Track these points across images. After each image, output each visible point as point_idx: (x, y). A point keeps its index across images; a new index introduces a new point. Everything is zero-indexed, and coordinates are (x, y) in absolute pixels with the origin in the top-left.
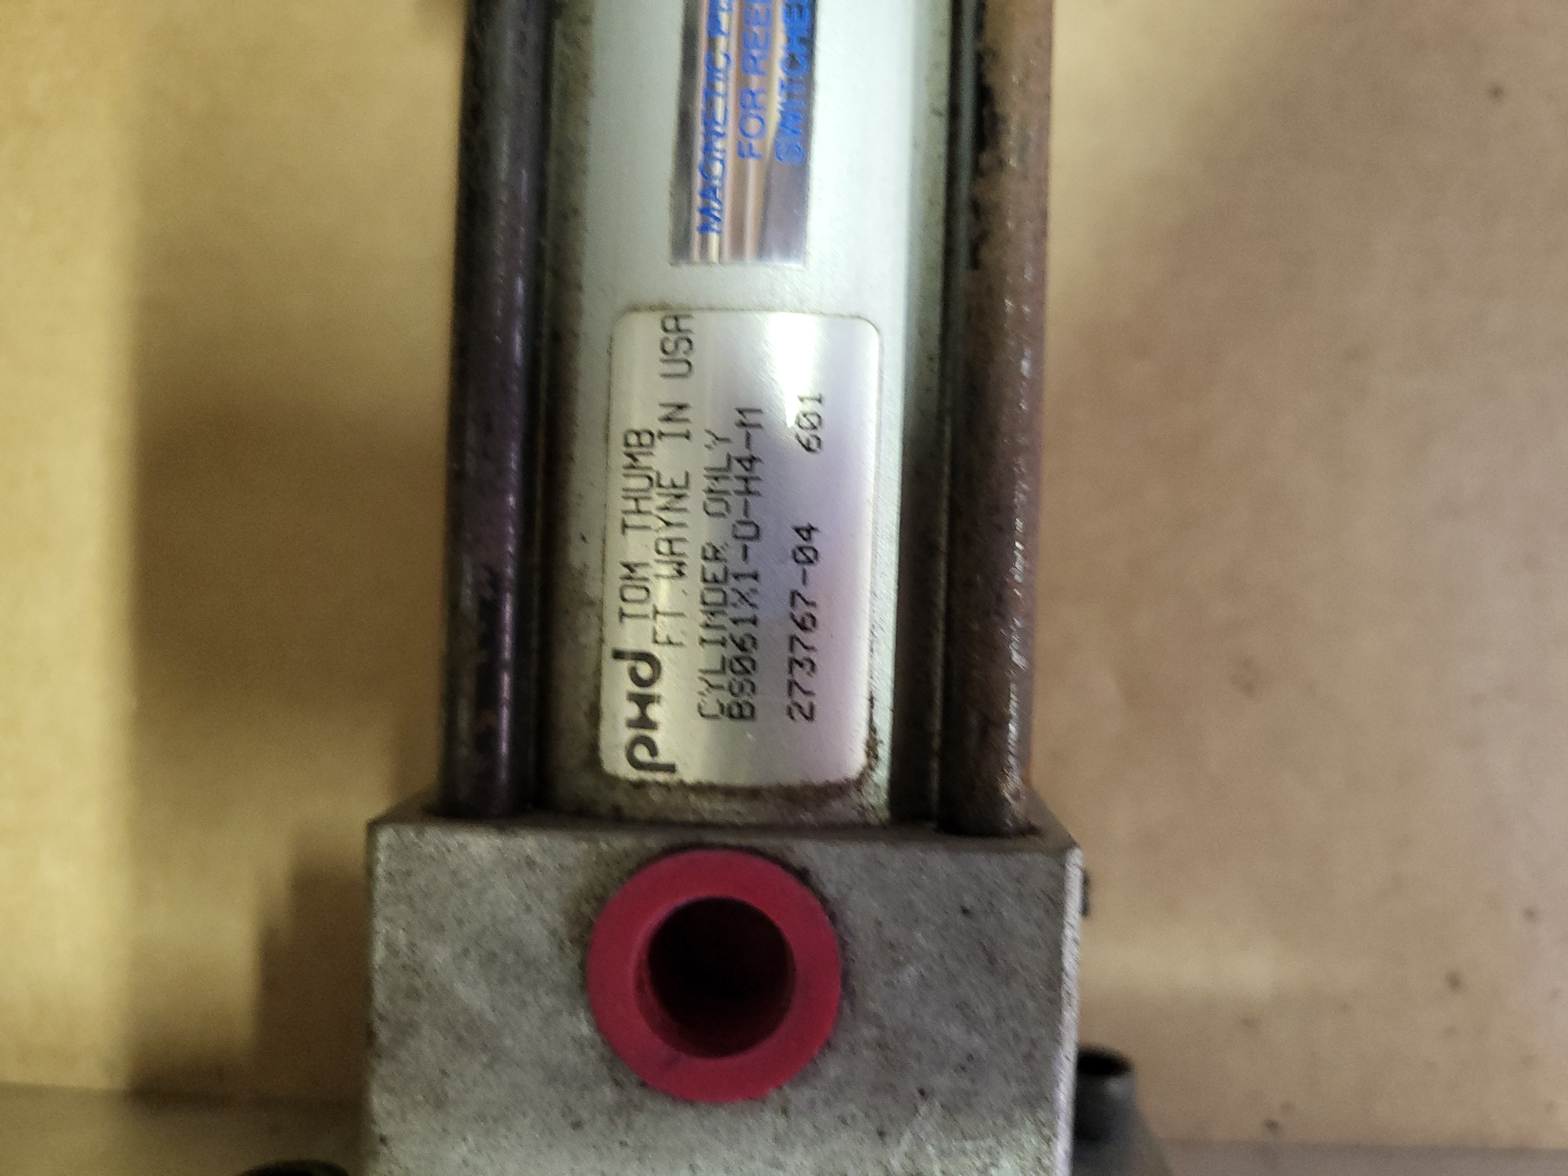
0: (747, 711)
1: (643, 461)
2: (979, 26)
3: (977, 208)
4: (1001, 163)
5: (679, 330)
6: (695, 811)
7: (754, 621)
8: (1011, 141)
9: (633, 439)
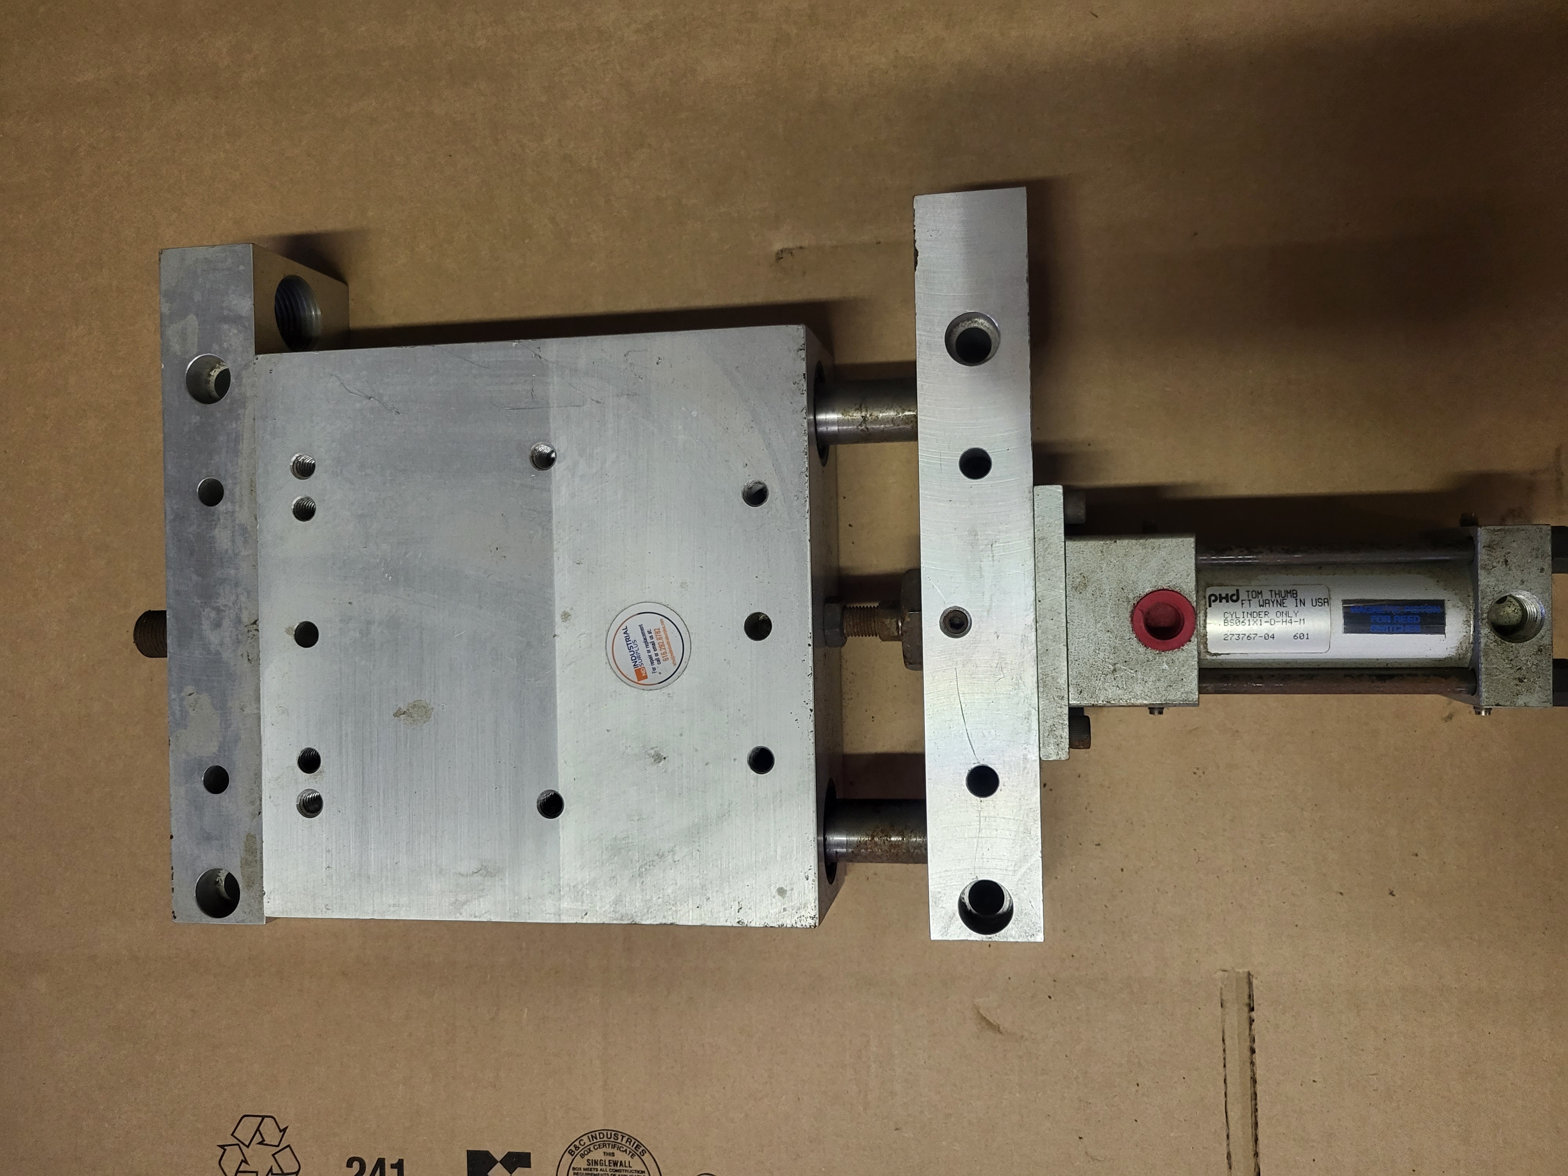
0: (1226, 624)
1: (1289, 595)
2: (1409, 675)
3: (1360, 676)
4: (1373, 682)
5: (1325, 602)
6: (1200, 612)
7: (1249, 625)
8: (1379, 684)
9: (1295, 592)
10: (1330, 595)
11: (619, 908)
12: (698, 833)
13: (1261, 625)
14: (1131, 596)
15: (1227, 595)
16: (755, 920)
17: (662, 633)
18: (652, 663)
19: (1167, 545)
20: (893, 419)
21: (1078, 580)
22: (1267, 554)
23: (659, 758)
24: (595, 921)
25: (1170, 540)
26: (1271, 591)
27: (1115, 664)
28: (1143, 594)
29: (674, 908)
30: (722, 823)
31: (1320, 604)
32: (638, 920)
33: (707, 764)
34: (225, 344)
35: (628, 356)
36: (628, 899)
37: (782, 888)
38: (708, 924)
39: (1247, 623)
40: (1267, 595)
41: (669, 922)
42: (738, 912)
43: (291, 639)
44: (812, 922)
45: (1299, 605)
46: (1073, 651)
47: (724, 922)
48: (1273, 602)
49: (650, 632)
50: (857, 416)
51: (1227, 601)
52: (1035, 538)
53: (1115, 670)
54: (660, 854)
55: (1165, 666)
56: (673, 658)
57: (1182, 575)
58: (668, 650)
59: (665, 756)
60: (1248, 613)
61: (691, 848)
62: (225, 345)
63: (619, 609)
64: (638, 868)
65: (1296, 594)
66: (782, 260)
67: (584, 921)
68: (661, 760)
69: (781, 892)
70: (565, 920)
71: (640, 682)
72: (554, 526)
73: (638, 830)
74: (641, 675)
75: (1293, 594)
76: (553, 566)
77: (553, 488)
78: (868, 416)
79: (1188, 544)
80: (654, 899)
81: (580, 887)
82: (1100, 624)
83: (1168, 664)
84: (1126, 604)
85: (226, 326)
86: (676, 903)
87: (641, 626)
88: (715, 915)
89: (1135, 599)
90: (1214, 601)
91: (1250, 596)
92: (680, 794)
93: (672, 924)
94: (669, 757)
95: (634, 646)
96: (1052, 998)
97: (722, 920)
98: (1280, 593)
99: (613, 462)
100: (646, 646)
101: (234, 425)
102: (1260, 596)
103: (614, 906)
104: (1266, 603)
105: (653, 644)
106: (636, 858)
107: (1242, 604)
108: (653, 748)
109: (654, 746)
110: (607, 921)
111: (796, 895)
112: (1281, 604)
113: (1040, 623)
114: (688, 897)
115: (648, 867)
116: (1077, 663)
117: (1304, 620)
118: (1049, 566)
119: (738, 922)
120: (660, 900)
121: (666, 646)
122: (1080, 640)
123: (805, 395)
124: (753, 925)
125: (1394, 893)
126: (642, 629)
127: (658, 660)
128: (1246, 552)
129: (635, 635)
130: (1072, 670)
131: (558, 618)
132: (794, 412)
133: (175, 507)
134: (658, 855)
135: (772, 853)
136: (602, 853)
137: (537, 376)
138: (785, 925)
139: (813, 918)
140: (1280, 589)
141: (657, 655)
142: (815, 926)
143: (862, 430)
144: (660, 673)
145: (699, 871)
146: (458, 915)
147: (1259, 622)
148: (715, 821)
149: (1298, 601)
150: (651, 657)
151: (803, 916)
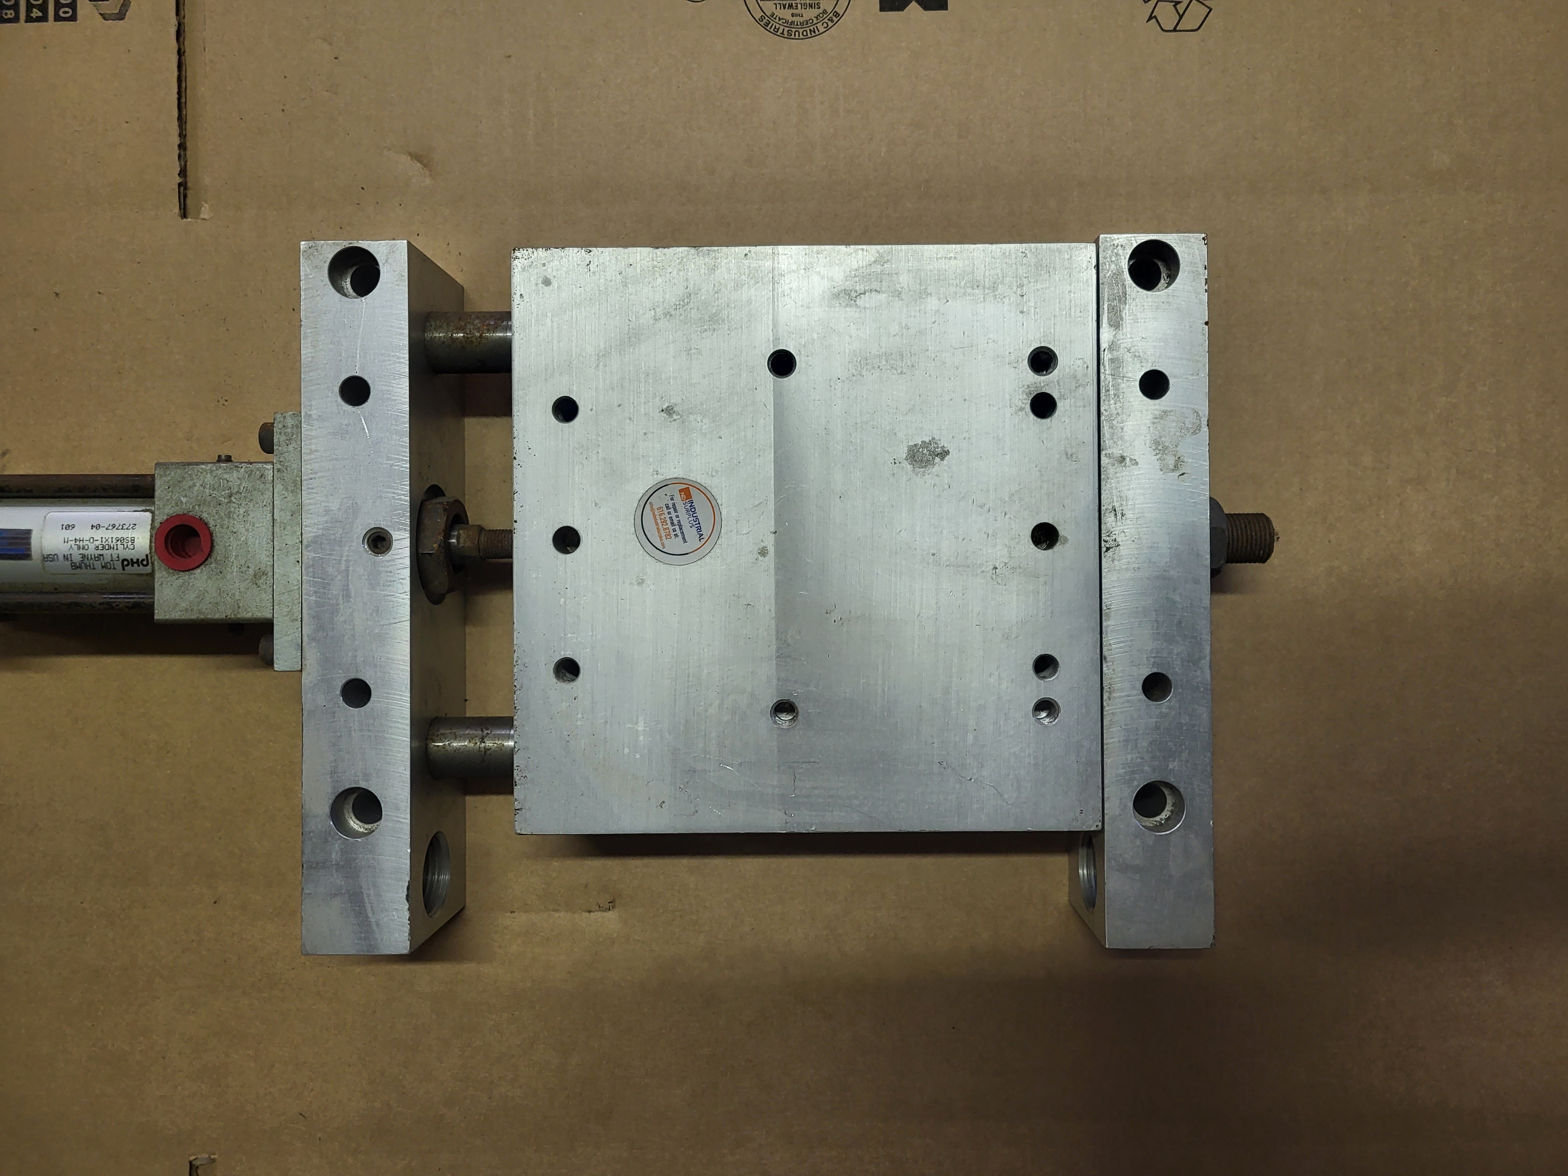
0: (133, 539)
5: (47, 558)
6: (156, 550)
10: (43, 564)
11: (712, 262)
12: (629, 338)
13: (102, 538)
14: (213, 565)
15: (132, 566)
16: (574, 255)
17: (663, 534)
18: (675, 505)
19: (179, 613)
20: (455, 739)
21: (261, 581)
22: (95, 602)
23: (669, 411)
24: (737, 249)
25: (177, 617)
26: (94, 569)
27: (230, 502)
28: (203, 567)
29: (655, 263)
30: (605, 348)
31: (50, 556)
32: (692, 251)
33: (619, 406)
34: (1138, 844)
35: (694, 810)
36: (702, 271)
37: (546, 286)
38: (621, 249)
39: (114, 540)
40: (98, 564)
41: (660, 249)
42: (590, 261)
43: (1062, 532)
44: (517, 254)
45: (69, 556)
46: (269, 515)
47: (604, 251)
48: (91, 558)
49: (676, 535)
50: (489, 744)
51: (132, 560)
52: (301, 621)
53: (230, 496)
54: (668, 317)
55: (184, 500)
56: (652, 509)
57: (167, 584)
58: (658, 517)
59: (662, 413)
60: (113, 549)
61: (637, 323)
62: (1138, 842)
63: (707, 558)
64: (692, 301)
65: (72, 566)
66: (609, 901)
67: (747, 248)
68: (666, 409)
69: (547, 282)
70: (768, 249)
71: (687, 486)
72: (774, 643)
73: (691, 340)
74: (686, 493)
75: (75, 566)
76: (776, 603)
77: (774, 682)
78: (479, 743)
79: (159, 615)
80: (675, 272)
81: (752, 281)
82: (242, 539)
83: (182, 502)
84: (218, 558)
85: (1137, 862)
86: (653, 268)
87: (685, 541)
88: (613, 258)
89: (209, 563)
90: (143, 560)
91: (112, 564)
92: (648, 376)
93: (657, 248)
94: (658, 411)
95: (693, 521)
96: (360, 188)
97: (607, 254)
98: (86, 567)
99: (711, 705)
100: (680, 522)
101: (1129, 757)
102: (103, 565)
103: (717, 264)
104: (98, 557)
105: (672, 524)
106: (693, 311)
107: (118, 557)
108: (675, 420)
109: (673, 423)
110: (724, 249)
111: (532, 279)
112: (84, 556)
113: (298, 541)
114: (641, 274)
115: (681, 303)
116: (264, 503)
117: (65, 542)
118: (289, 594)
119: (590, 251)
120: (669, 270)
121: (659, 521)
122: (261, 525)
123: (515, 765)
124: (576, 249)
125: (54, 294)
126: (684, 538)
127: (668, 508)
128: (114, 604)
129: (691, 533)
130: (269, 496)
131: (771, 550)
132: (526, 748)
133: (1199, 673)
134: (671, 315)
135: (556, 319)
136: (728, 317)
137: (789, 795)
138: (544, 250)
139: (517, 258)
140: (86, 570)
141: (669, 513)
142: (514, 250)
143: (487, 730)
144: (666, 495)
145: (629, 300)
146: (881, 251)
147: (104, 540)
148: (613, 350)
149: (69, 559)
150: (676, 511)
151: (526, 259)
